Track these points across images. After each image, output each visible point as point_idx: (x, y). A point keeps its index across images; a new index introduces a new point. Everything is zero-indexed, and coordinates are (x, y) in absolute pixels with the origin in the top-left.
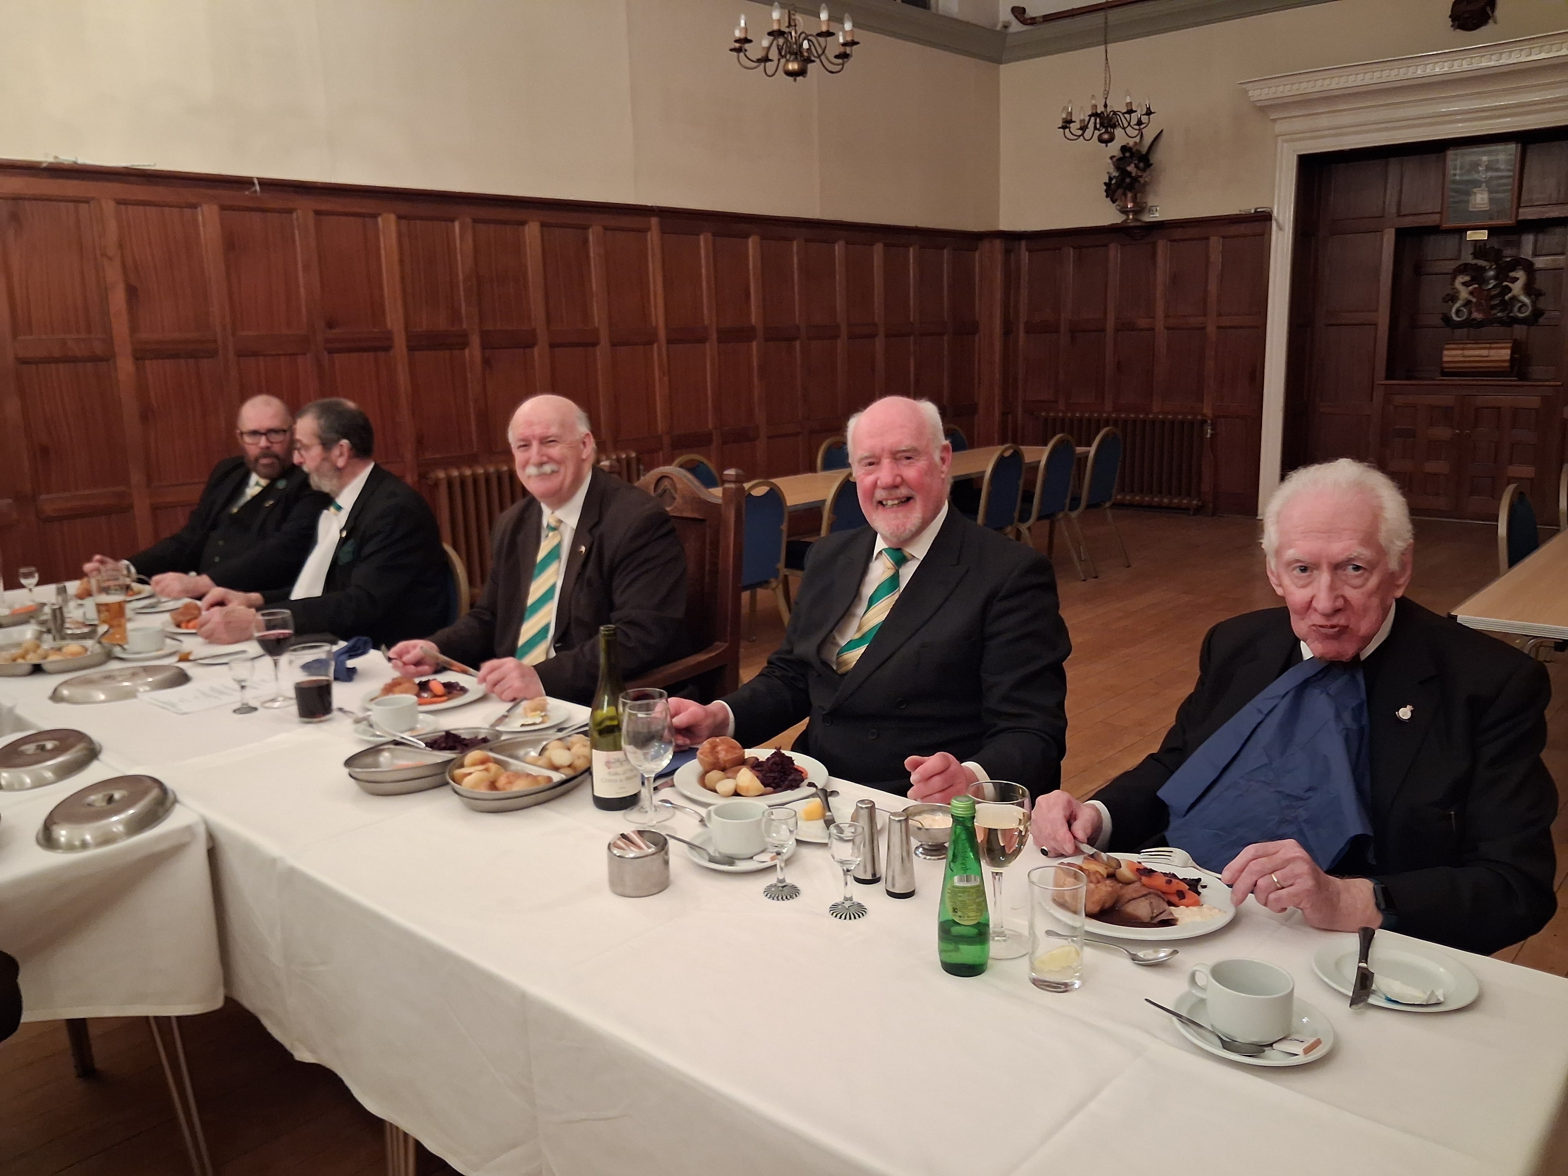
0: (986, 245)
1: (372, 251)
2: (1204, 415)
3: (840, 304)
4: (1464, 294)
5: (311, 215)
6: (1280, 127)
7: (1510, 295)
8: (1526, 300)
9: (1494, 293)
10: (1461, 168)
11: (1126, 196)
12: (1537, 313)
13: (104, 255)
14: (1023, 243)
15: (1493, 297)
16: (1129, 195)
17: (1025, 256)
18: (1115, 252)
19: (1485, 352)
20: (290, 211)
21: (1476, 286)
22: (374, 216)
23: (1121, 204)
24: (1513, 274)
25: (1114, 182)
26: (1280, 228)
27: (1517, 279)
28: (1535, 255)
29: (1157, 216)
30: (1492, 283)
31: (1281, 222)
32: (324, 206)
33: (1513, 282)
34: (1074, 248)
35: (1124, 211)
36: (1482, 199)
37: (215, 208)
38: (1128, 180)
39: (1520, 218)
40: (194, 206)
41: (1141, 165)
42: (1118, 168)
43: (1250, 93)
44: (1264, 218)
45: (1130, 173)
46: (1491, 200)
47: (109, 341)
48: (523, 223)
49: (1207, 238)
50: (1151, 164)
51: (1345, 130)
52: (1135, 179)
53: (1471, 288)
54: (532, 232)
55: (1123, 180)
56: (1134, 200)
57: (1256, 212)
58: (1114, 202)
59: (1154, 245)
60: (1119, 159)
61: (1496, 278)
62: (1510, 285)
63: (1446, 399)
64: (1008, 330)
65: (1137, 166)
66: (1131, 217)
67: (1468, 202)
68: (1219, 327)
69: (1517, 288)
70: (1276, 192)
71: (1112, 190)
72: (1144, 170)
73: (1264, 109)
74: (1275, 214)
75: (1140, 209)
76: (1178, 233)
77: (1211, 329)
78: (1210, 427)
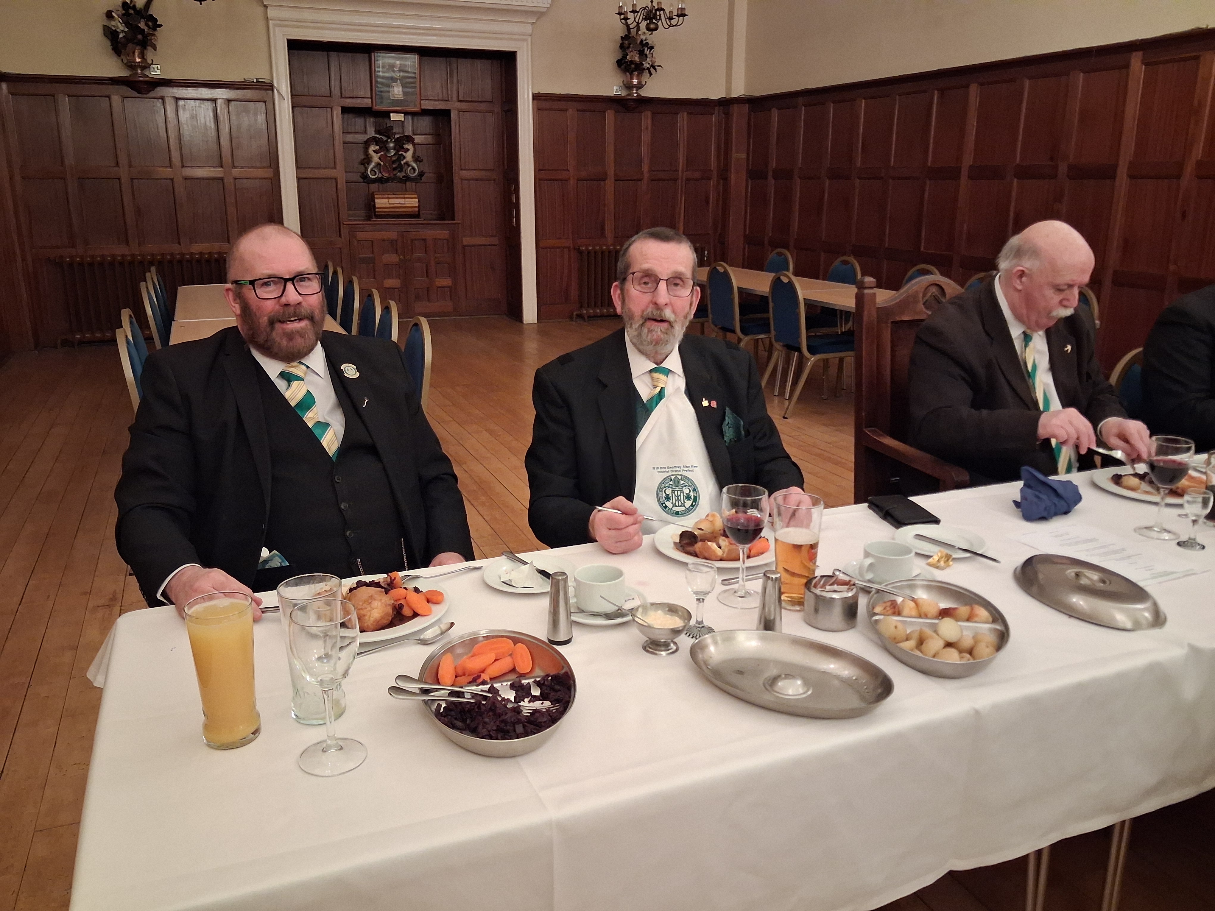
4: (376, 158)
6: (271, 13)
7: (405, 161)
8: (415, 165)
9: (394, 159)
10: (383, 67)
11: (132, 51)
12: (421, 174)
15: (394, 162)
16: (137, 50)
17: (7, 97)
18: (117, 103)
19: (402, 201)
21: (382, 153)
23: (127, 59)
24: (406, 146)
25: (119, 35)
26: (280, 96)
27: (408, 150)
28: (414, 134)
29: (158, 73)
30: (393, 152)
31: (280, 91)
33: (405, 152)
34: (69, 95)
35: (129, 65)
36: (399, 91)
38: (137, 37)
39: (423, 107)
44: (266, 86)
45: (140, 30)
50: (160, 26)
51: (326, 25)
52: (145, 37)
53: (379, 154)
55: (133, 37)
56: (142, 56)
57: (258, 82)
58: (118, 54)
59: (161, 99)
61: (394, 148)
62: (404, 154)
63: (392, 234)
64: (12, 176)
65: (147, 25)
66: (136, 71)
68: (235, 178)
69: (409, 156)
70: (273, 66)
71: (116, 44)
72: (153, 28)
74: (274, 84)
75: (147, 64)
76: (184, 92)
77: (229, 180)
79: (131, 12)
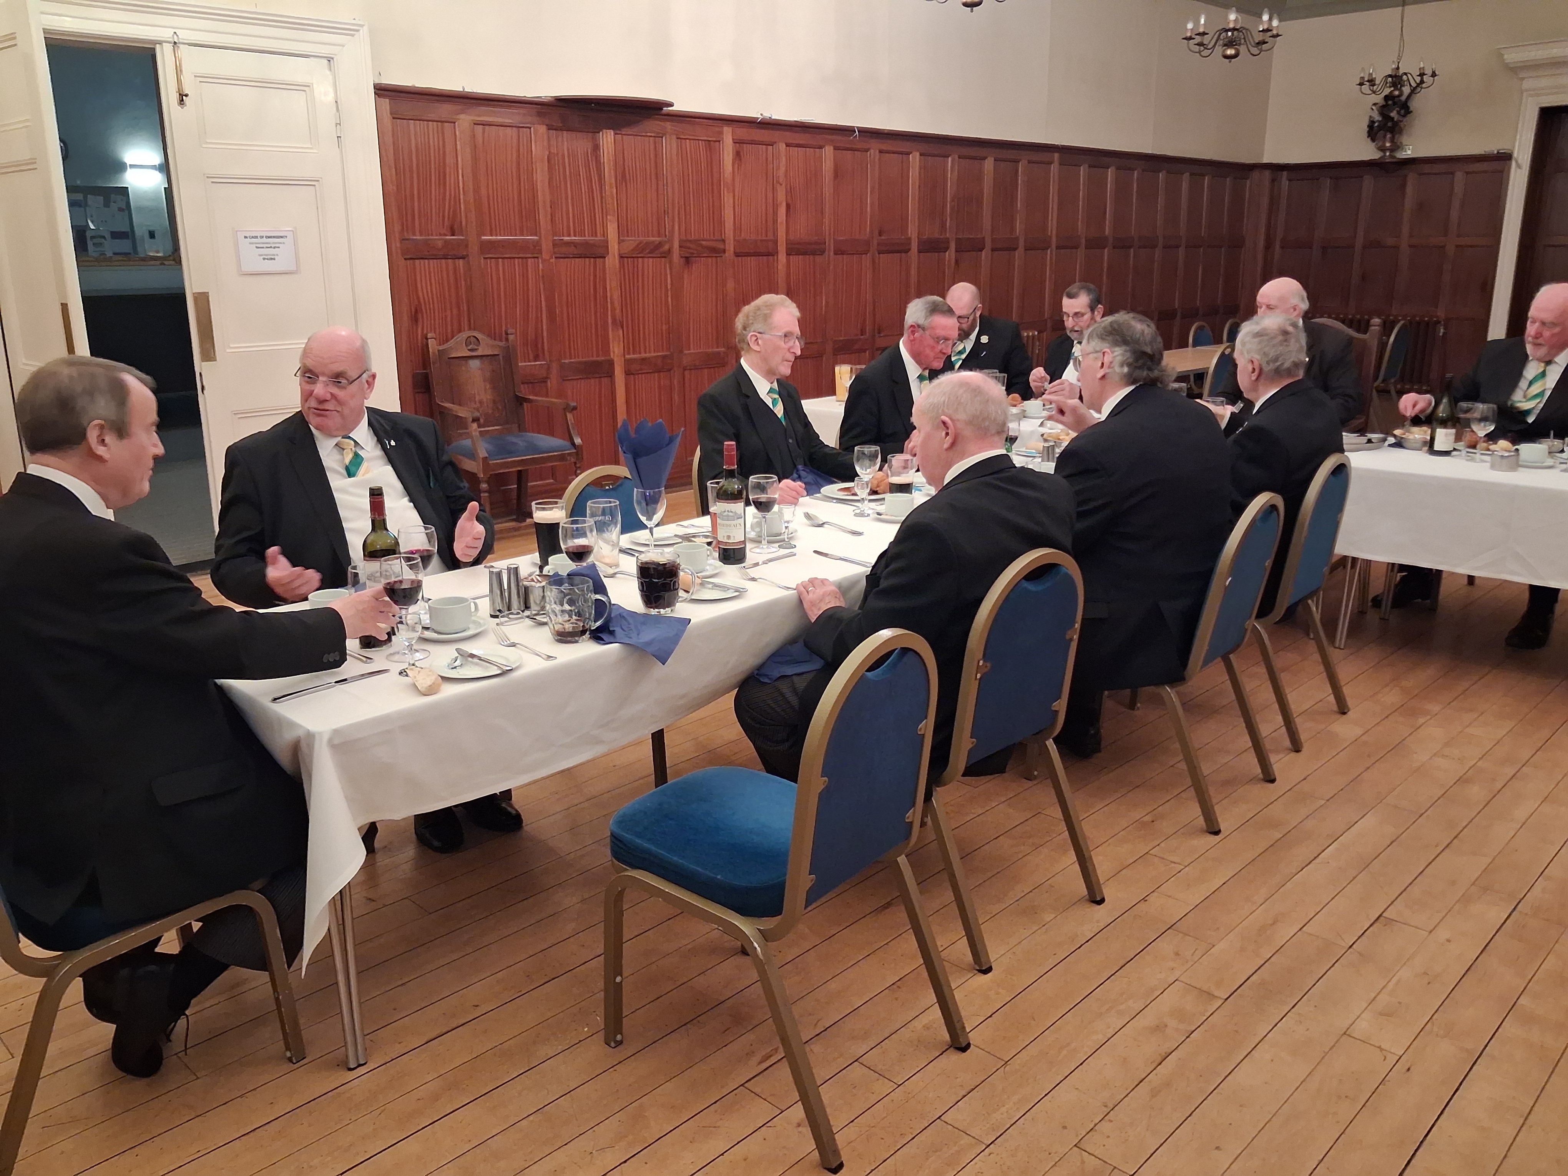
0: (1256, 174)
1: (904, 177)
2: (1437, 317)
3: (1159, 222)
5: (877, 151)
6: (1526, 84)
11: (1385, 137)
13: (778, 182)
14: (1285, 173)
16: (1389, 136)
17: (1285, 183)
18: (1368, 182)
20: (867, 150)
22: (908, 154)
23: (1380, 144)
25: (1376, 124)
26: (1519, 166)
29: (1408, 153)
31: (1520, 161)
32: (884, 147)
34: (1331, 178)
35: (1382, 149)
37: (832, 148)
38: (1390, 124)
40: (821, 147)
41: (1402, 112)
42: (1381, 114)
43: (1506, 57)
44: (1505, 158)
45: (1393, 118)
47: (776, 242)
48: (985, 158)
49: (1452, 173)
50: (1411, 112)
52: (1396, 124)
54: (989, 165)
55: (1386, 124)
56: (1392, 141)
57: (1498, 153)
58: (1373, 140)
59: (1406, 176)
60: (1383, 106)
64: (1268, 246)
65: (1398, 113)
66: (1388, 154)
68: (1457, 246)
70: (1518, 137)
71: (1373, 132)
72: (1404, 116)
73: (1515, 70)
74: (1515, 155)
75: (1396, 147)
76: (1427, 168)
77: (1450, 249)
78: (1442, 327)
79: (1390, 102)
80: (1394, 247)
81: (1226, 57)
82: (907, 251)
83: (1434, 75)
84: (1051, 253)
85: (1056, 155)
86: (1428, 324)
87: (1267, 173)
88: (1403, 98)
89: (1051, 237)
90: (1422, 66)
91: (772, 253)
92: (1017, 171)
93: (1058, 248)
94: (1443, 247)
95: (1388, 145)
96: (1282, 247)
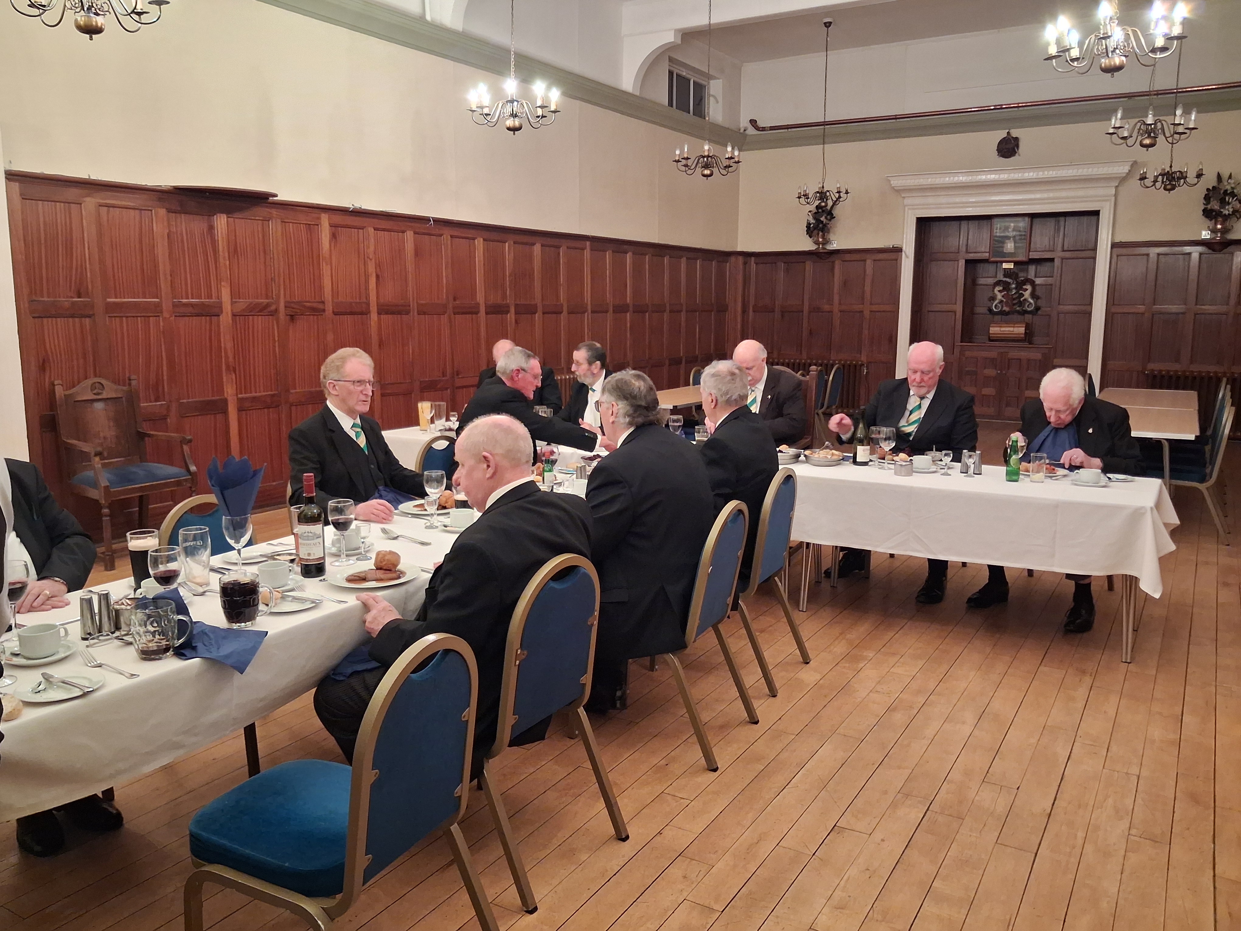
0: (733, 259)
1: (472, 257)
2: (862, 361)
3: (666, 293)
4: (999, 296)
5: (449, 237)
6: (907, 201)
7: (1023, 298)
8: (1032, 301)
9: (1014, 296)
10: (1000, 229)
11: (818, 234)
12: (1037, 309)
13: (368, 257)
14: (753, 259)
15: (1014, 299)
16: (821, 234)
17: (753, 266)
18: (809, 265)
19: (1011, 329)
20: (441, 235)
21: (1005, 292)
22: (474, 239)
23: (815, 239)
24: (1024, 287)
25: (812, 226)
26: (907, 257)
27: (1027, 290)
28: (1036, 277)
29: (834, 246)
30: (1014, 291)
31: (907, 254)
32: (456, 234)
33: (1025, 291)
34: (784, 263)
35: (817, 243)
36: (1011, 246)
37: (412, 232)
38: (821, 226)
39: (1030, 257)
40: (403, 232)
41: (829, 217)
42: (815, 218)
43: (892, 182)
44: (898, 250)
45: (823, 222)
46: (1015, 247)
47: (368, 304)
48: (534, 244)
49: (865, 261)
50: (835, 217)
51: (942, 206)
52: (825, 225)
53: (1003, 293)
54: (537, 249)
55: (818, 226)
56: (823, 237)
57: (893, 247)
58: (811, 237)
59: (833, 262)
60: (815, 213)
61: (1016, 288)
62: (1023, 293)
63: (993, 354)
64: (744, 311)
65: (826, 218)
66: (821, 246)
67: (1003, 247)
68: (871, 311)
69: (1027, 294)
70: (905, 236)
71: (810, 230)
72: (830, 220)
73: (898, 191)
74: (904, 249)
75: (826, 242)
76: (848, 257)
77: (867, 313)
78: (865, 368)
79: (820, 210)
80: (829, 312)
81: (704, 175)
82: (477, 313)
83: (847, 193)
84: (588, 316)
85: (588, 243)
86: (855, 366)
87: (741, 259)
88: (829, 207)
89: (587, 304)
90: (838, 186)
91: (366, 313)
92: (559, 254)
93: (592, 312)
94: (862, 312)
95: (821, 240)
96: (754, 311)
